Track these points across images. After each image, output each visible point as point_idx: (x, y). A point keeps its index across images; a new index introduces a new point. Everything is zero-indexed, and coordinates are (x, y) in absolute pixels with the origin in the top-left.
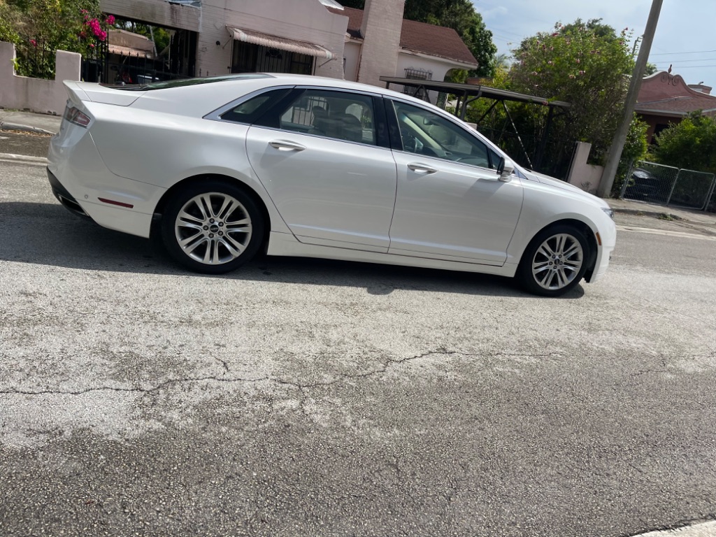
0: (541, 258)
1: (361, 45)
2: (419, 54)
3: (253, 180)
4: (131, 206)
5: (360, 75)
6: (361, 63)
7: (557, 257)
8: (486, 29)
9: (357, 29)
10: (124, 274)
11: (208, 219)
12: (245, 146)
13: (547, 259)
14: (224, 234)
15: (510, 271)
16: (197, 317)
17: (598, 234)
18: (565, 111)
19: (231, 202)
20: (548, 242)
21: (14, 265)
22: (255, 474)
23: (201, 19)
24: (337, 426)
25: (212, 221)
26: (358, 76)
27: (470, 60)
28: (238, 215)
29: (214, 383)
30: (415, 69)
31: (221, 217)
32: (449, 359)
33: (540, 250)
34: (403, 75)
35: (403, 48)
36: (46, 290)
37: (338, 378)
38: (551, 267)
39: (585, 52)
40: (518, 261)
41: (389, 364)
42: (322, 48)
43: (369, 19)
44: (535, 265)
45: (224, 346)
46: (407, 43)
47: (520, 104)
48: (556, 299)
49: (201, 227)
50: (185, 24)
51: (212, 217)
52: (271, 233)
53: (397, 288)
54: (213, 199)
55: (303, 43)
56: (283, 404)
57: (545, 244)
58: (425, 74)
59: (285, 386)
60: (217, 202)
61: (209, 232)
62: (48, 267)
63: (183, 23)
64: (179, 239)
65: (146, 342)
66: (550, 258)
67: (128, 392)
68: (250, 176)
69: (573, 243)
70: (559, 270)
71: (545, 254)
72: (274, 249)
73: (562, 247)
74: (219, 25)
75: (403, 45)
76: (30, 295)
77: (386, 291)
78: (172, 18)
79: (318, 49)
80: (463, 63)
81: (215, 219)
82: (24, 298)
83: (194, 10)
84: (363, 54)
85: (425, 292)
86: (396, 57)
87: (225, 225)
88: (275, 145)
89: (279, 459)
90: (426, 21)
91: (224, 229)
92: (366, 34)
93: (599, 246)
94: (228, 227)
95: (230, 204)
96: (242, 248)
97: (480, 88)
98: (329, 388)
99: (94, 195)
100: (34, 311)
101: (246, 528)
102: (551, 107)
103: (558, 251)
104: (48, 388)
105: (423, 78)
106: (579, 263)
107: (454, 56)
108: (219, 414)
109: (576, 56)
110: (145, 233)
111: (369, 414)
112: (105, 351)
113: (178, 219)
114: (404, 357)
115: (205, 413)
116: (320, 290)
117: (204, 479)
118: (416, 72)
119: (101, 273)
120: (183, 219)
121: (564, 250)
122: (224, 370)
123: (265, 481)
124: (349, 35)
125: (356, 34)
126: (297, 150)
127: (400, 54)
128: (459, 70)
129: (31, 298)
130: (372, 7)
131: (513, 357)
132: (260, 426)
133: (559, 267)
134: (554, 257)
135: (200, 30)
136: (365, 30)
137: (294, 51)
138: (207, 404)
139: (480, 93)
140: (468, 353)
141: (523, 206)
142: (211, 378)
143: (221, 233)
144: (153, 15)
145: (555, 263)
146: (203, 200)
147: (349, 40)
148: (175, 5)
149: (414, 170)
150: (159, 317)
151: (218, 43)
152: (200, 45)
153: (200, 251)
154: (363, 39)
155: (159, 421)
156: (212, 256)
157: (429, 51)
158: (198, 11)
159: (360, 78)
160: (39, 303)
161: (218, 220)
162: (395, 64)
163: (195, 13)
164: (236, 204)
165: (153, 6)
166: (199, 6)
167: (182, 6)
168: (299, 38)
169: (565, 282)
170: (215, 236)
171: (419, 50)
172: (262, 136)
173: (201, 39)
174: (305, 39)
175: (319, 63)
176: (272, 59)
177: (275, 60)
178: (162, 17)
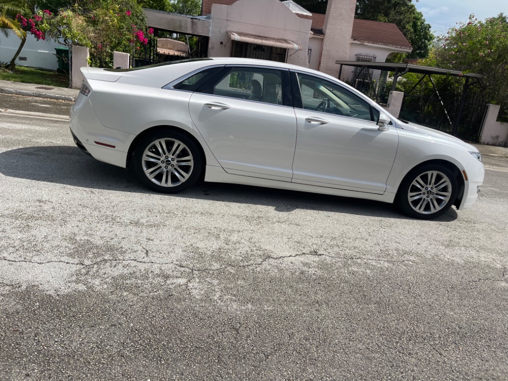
0: (415, 189)
1: (323, 39)
2: (366, 44)
3: (193, 129)
4: (114, 147)
5: (322, 60)
6: (323, 52)
7: (429, 189)
8: (426, 23)
9: (320, 28)
10: (108, 191)
11: (164, 156)
12: (188, 107)
13: (421, 190)
14: (175, 167)
15: (390, 198)
16: (144, 221)
17: (464, 171)
18: (478, 81)
19: (179, 145)
20: (421, 177)
21: (42, 184)
22: (132, 325)
23: (211, 28)
24: (207, 298)
25: (167, 157)
26: (320, 61)
27: (406, 46)
28: (184, 153)
29: (133, 263)
30: (363, 54)
31: (173, 155)
32: (317, 259)
33: (414, 183)
34: (354, 59)
36: (54, 200)
37: (223, 266)
38: (424, 197)
39: (492, 36)
40: (396, 191)
41: (267, 260)
42: (292, 43)
43: (329, 21)
44: (410, 194)
45: (152, 240)
46: (358, 36)
48: (429, 221)
49: (160, 162)
50: (201, 32)
51: (167, 155)
52: (207, 166)
53: (299, 208)
54: (167, 143)
55: (279, 40)
56: (175, 281)
57: (418, 178)
58: (370, 58)
59: (182, 269)
60: (170, 145)
61: (164, 165)
62: (62, 185)
63: (199, 31)
64: (145, 169)
65: (101, 234)
66: (423, 190)
67: (74, 265)
68: (191, 127)
69: (443, 178)
70: (431, 199)
71: (419, 186)
72: (209, 177)
73: (433, 181)
74: (223, 31)
75: (354, 38)
76: (43, 202)
77: (289, 210)
78: (193, 28)
79: (289, 43)
80: (401, 48)
81: (169, 156)
82: (38, 203)
83: (206, 22)
84: (324, 45)
85: (320, 212)
86: (348, 46)
87: (176, 160)
88: (209, 106)
89: (154, 317)
90: (376, 20)
91: (175, 163)
92: (327, 31)
93: (465, 181)
94: (178, 161)
95: (179, 146)
96: (187, 176)
97: (407, 66)
98: (214, 273)
99: (92, 139)
100: (40, 212)
101: (108, 359)
102: (468, 78)
103: (430, 184)
104: (25, 258)
105: (369, 61)
106: (449, 194)
107: (393, 44)
108: (127, 284)
109: (486, 39)
110: (123, 164)
111: (235, 293)
112: (72, 239)
113: (144, 156)
114: (281, 255)
115: (118, 284)
116: (239, 207)
117: (95, 325)
118: (363, 57)
119: (93, 190)
120: (147, 155)
121: (435, 184)
122: (145, 255)
123: (136, 330)
124: (312, 33)
125: (318, 31)
126: (225, 108)
127: (352, 44)
128: (398, 54)
129: (42, 204)
130: (331, 12)
131: (370, 261)
132: (151, 294)
133: (431, 196)
134: (427, 189)
135: (210, 35)
136: (326, 28)
137: (272, 45)
138: (122, 277)
139: (407, 70)
140: (334, 255)
141: (399, 149)
142: (134, 260)
143: (173, 166)
144: (180, 27)
145: (428, 193)
146: (160, 143)
147: (312, 36)
148: (194, 20)
149: (310, 122)
150: (118, 220)
151: (222, 43)
152: (210, 46)
153: (159, 177)
154: (324, 35)
155: (85, 284)
156: (166, 181)
157: (374, 41)
158: (209, 23)
159: (321, 63)
160: (45, 207)
161: (170, 157)
162: (348, 51)
163: (207, 24)
164: (183, 146)
165: (180, 21)
166: (210, 19)
167: (199, 20)
168: (277, 37)
169: (436, 208)
170: (169, 167)
171: (366, 40)
172: (201, 99)
173: (210, 41)
174: (281, 37)
175: (290, 53)
176: (257, 52)
177: (260, 52)
178: (186, 28)
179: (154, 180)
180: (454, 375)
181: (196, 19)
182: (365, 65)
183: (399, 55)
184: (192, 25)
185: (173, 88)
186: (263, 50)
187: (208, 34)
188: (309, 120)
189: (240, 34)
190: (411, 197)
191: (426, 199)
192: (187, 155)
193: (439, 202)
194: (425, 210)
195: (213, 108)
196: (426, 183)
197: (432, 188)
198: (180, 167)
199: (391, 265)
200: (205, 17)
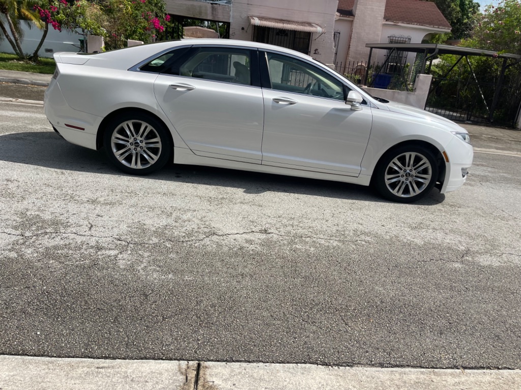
0: (392, 171)
1: (352, 21)
2: (400, 24)
3: (158, 111)
4: (83, 129)
5: (351, 44)
6: (352, 35)
7: (408, 171)
9: (349, 9)
10: (79, 172)
11: (133, 138)
12: (153, 88)
13: (398, 173)
14: (144, 149)
15: (365, 181)
16: (102, 199)
17: (444, 153)
18: (516, 62)
19: (146, 127)
20: (398, 159)
21: (17, 165)
22: (45, 288)
23: (231, 13)
24: (131, 268)
25: (135, 139)
26: (349, 45)
27: (444, 26)
28: (151, 135)
29: (73, 236)
30: (396, 36)
31: (141, 137)
32: (263, 236)
33: (391, 165)
34: (387, 41)
35: (386, 20)
36: (22, 179)
37: (162, 241)
38: (403, 179)
40: (371, 173)
41: (210, 236)
42: (316, 26)
44: (387, 177)
45: (102, 216)
46: (390, 16)
47: (484, 58)
48: (407, 205)
49: (129, 144)
50: (221, 17)
51: (135, 137)
52: (175, 148)
53: (270, 190)
54: (135, 125)
55: (303, 23)
56: (107, 252)
57: (395, 160)
58: (404, 39)
59: (119, 242)
60: (137, 127)
61: (133, 147)
62: (36, 167)
63: (219, 17)
64: (114, 150)
65: (54, 209)
66: (402, 172)
67: (14, 236)
68: (157, 109)
69: (422, 160)
70: (410, 182)
71: (396, 168)
72: (178, 159)
73: (412, 162)
74: (244, 15)
75: (387, 18)
76: (10, 181)
77: (258, 192)
78: (213, 13)
79: (312, 26)
80: (439, 28)
81: (137, 138)
82: (5, 182)
83: (227, 7)
84: (354, 28)
86: (380, 28)
87: (144, 142)
88: (174, 87)
89: (70, 282)
91: (143, 145)
92: (357, 13)
93: (446, 163)
94: (146, 143)
96: (156, 158)
97: (436, 46)
98: (149, 247)
100: (4, 189)
101: (9, 314)
102: (505, 59)
103: (408, 166)
105: (404, 42)
106: (429, 177)
107: (429, 23)
108: (58, 253)
110: (93, 146)
111: (162, 264)
112: (23, 214)
113: (113, 138)
114: (227, 232)
115: (48, 253)
116: (207, 189)
118: (397, 39)
119: (64, 171)
120: (116, 138)
121: (414, 166)
122: (87, 229)
123: (47, 292)
124: (338, 14)
125: (346, 13)
126: (190, 89)
127: (384, 25)
128: (435, 34)
129: (9, 183)
131: (319, 240)
132: (77, 263)
133: (410, 179)
134: (405, 171)
135: (231, 21)
136: (356, 9)
137: (293, 29)
138: (56, 247)
139: (437, 51)
140: (283, 234)
141: (373, 129)
142: (75, 233)
143: (141, 148)
144: (200, 13)
145: (406, 176)
146: (128, 125)
147: (338, 18)
148: (214, 5)
150: (77, 198)
151: (243, 29)
152: (231, 31)
153: (129, 159)
154: (354, 16)
155: (17, 253)
156: (136, 163)
157: (409, 21)
158: (229, 8)
159: (351, 47)
160: (11, 185)
161: (139, 138)
162: (380, 33)
163: (227, 9)
164: (150, 128)
165: (200, 7)
166: (230, 4)
167: (219, 5)
168: (300, 20)
169: (416, 192)
170: (138, 149)
171: (400, 21)
172: (166, 80)
173: (231, 27)
174: (305, 20)
175: (314, 37)
176: (280, 36)
177: (283, 37)
178: (206, 14)
179: (124, 162)
180: (349, 344)
181: (217, 4)
182: (395, 48)
183: (437, 36)
184: (213, 10)
185: (138, 69)
186: (287, 35)
187: (229, 19)
188: (277, 101)
189: (261, 18)
190: (388, 179)
191: (405, 181)
192: (155, 137)
193: (419, 185)
194: (404, 193)
195: (178, 89)
196: (404, 164)
197: (411, 170)
198: (149, 149)
199: (340, 244)
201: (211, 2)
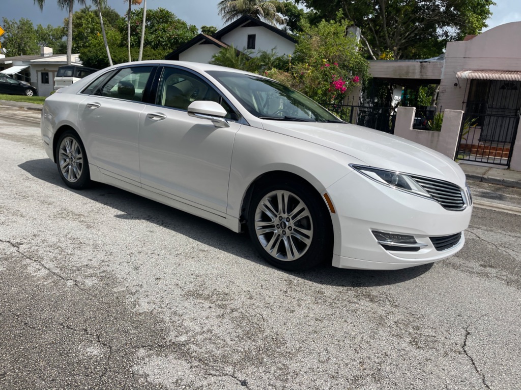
4: (49, 145)
7: (283, 220)
12: (78, 108)
15: (233, 225)
17: (326, 195)
20: (269, 200)
23: (443, 70)
25: (71, 155)
33: (262, 207)
38: (279, 231)
40: (237, 215)
44: (257, 223)
50: (431, 75)
52: (89, 164)
54: (70, 141)
63: (428, 75)
66: (276, 220)
69: (298, 204)
71: (269, 214)
72: (93, 176)
78: (421, 72)
93: (331, 214)
96: (80, 173)
106: (310, 233)
113: (60, 153)
126: (98, 107)
133: (288, 232)
134: (281, 219)
135: (442, 77)
143: (74, 163)
144: (408, 73)
145: (281, 226)
146: (67, 141)
148: (424, 63)
149: (152, 118)
151: (456, 85)
152: (441, 89)
153: (67, 172)
156: (70, 176)
158: (441, 64)
163: (439, 66)
165: (408, 67)
166: (443, 60)
167: (429, 62)
173: (441, 84)
176: (505, 91)
177: (510, 91)
178: (414, 73)
179: (65, 175)
181: (427, 62)
184: (421, 69)
185: (80, 93)
186: (516, 88)
187: (440, 76)
188: (151, 116)
189: (475, 70)
190: (260, 227)
191: (281, 235)
192: (80, 152)
194: (279, 253)
195: (92, 107)
196: (277, 208)
197: (288, 219)
198: (77, 164)
200: (437, 58)
201: (421, 60)
